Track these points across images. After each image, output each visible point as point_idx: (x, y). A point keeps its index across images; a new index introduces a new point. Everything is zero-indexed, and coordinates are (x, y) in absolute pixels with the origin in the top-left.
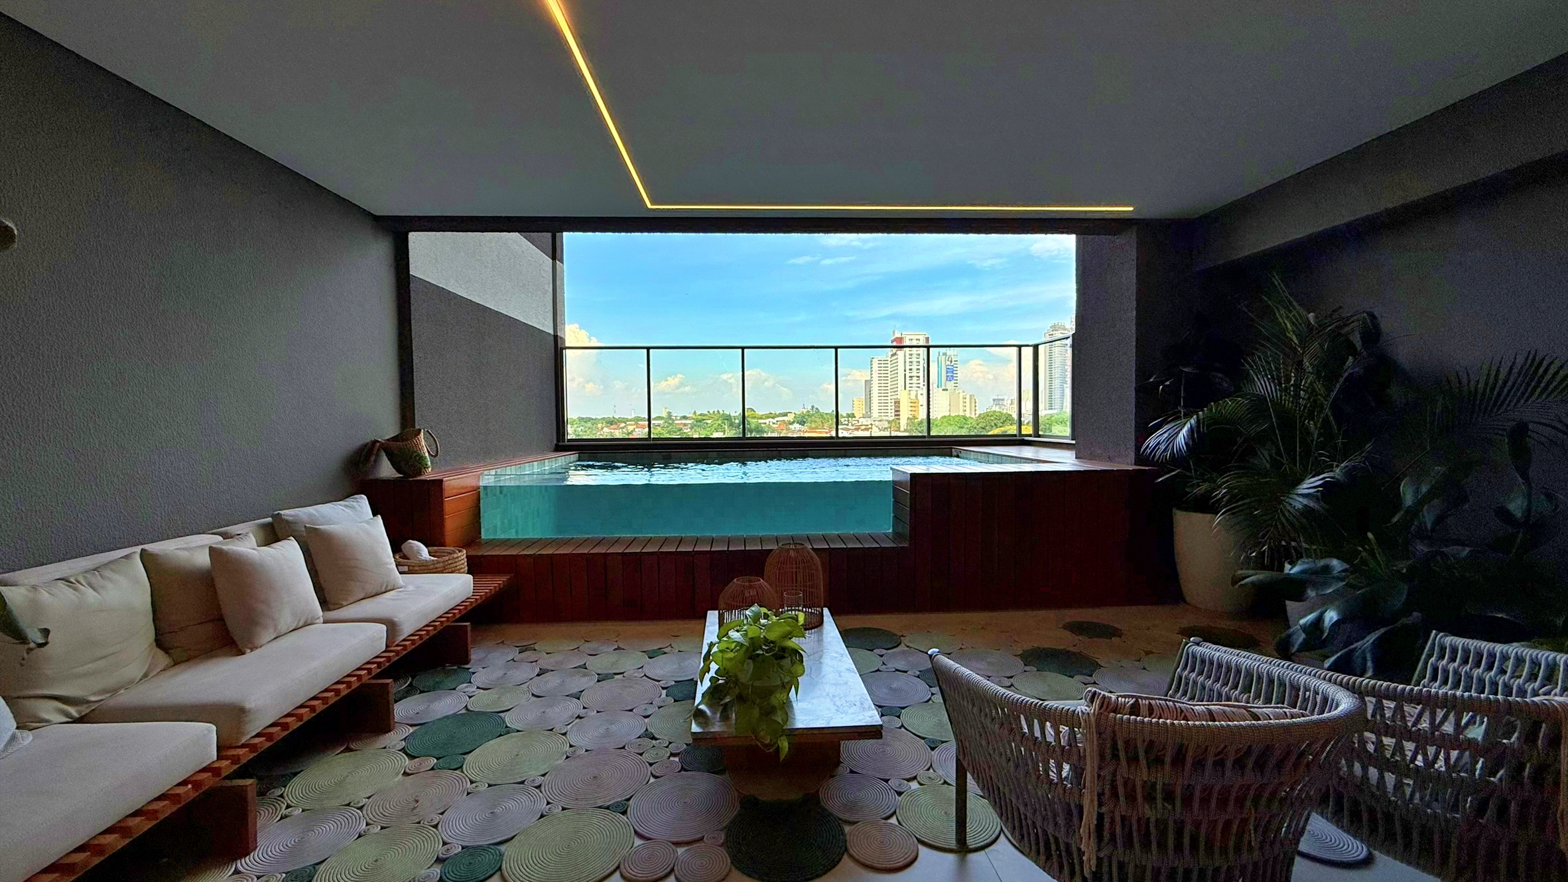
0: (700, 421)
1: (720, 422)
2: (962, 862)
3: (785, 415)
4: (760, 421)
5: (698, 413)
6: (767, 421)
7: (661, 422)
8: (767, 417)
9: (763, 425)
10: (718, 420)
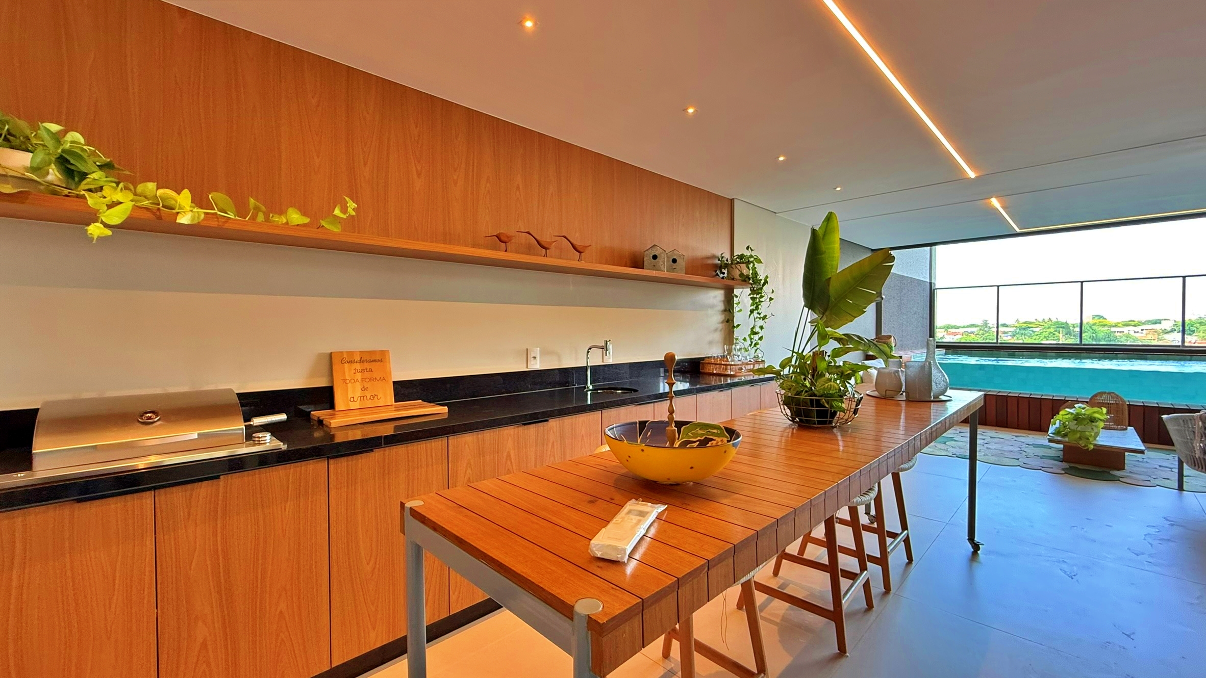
0: (1024, 329)
1: (1052, 330)
2: (1180, 496)
3: (1158, 322)
4: (1113, 329)
5: (1021, 321)
6: (1126, 329)
7: (975, 329)
8: (1126, 325)
9: (1117, 334)
10: (1049, 328)
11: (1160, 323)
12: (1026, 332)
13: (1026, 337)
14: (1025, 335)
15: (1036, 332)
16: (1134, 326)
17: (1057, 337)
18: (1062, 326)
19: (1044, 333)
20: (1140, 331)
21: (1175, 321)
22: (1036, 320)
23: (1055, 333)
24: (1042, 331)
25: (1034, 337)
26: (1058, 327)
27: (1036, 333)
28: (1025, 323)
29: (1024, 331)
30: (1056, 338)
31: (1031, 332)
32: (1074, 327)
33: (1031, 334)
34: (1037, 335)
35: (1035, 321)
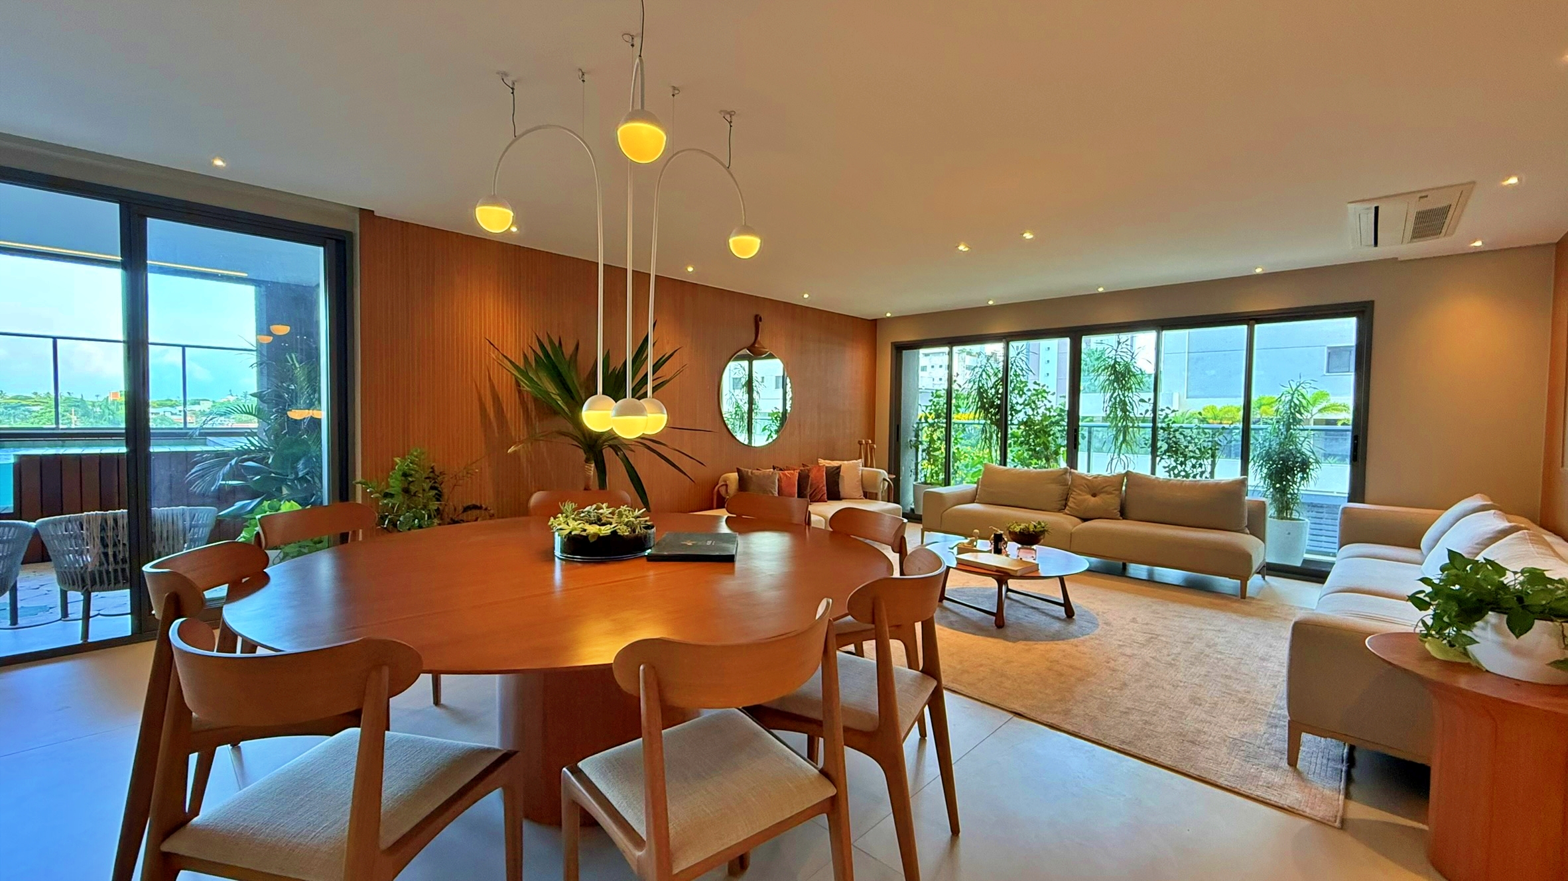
11: (199, 404)
12: (17, 412)
13: (17, 419)
14: (14, 416)
15: (34, 412)
16: (172, 406)
17: (68, 419)
18: (77, 404)
19: (48, 414)
20: (178, 413)
21: (214, 402)
22: (35, 394)
23: (65, 413)
24: (43, 411)
25: (32, 420)
26: (70, 406)
27: (34, 414)
28: (16, 398)
29: (13, 411)
30: (67, 421)
31: (27, 413)
32: (93, 406)
33: (26, 415)
34: (36, 417)
35: (33, 396)
